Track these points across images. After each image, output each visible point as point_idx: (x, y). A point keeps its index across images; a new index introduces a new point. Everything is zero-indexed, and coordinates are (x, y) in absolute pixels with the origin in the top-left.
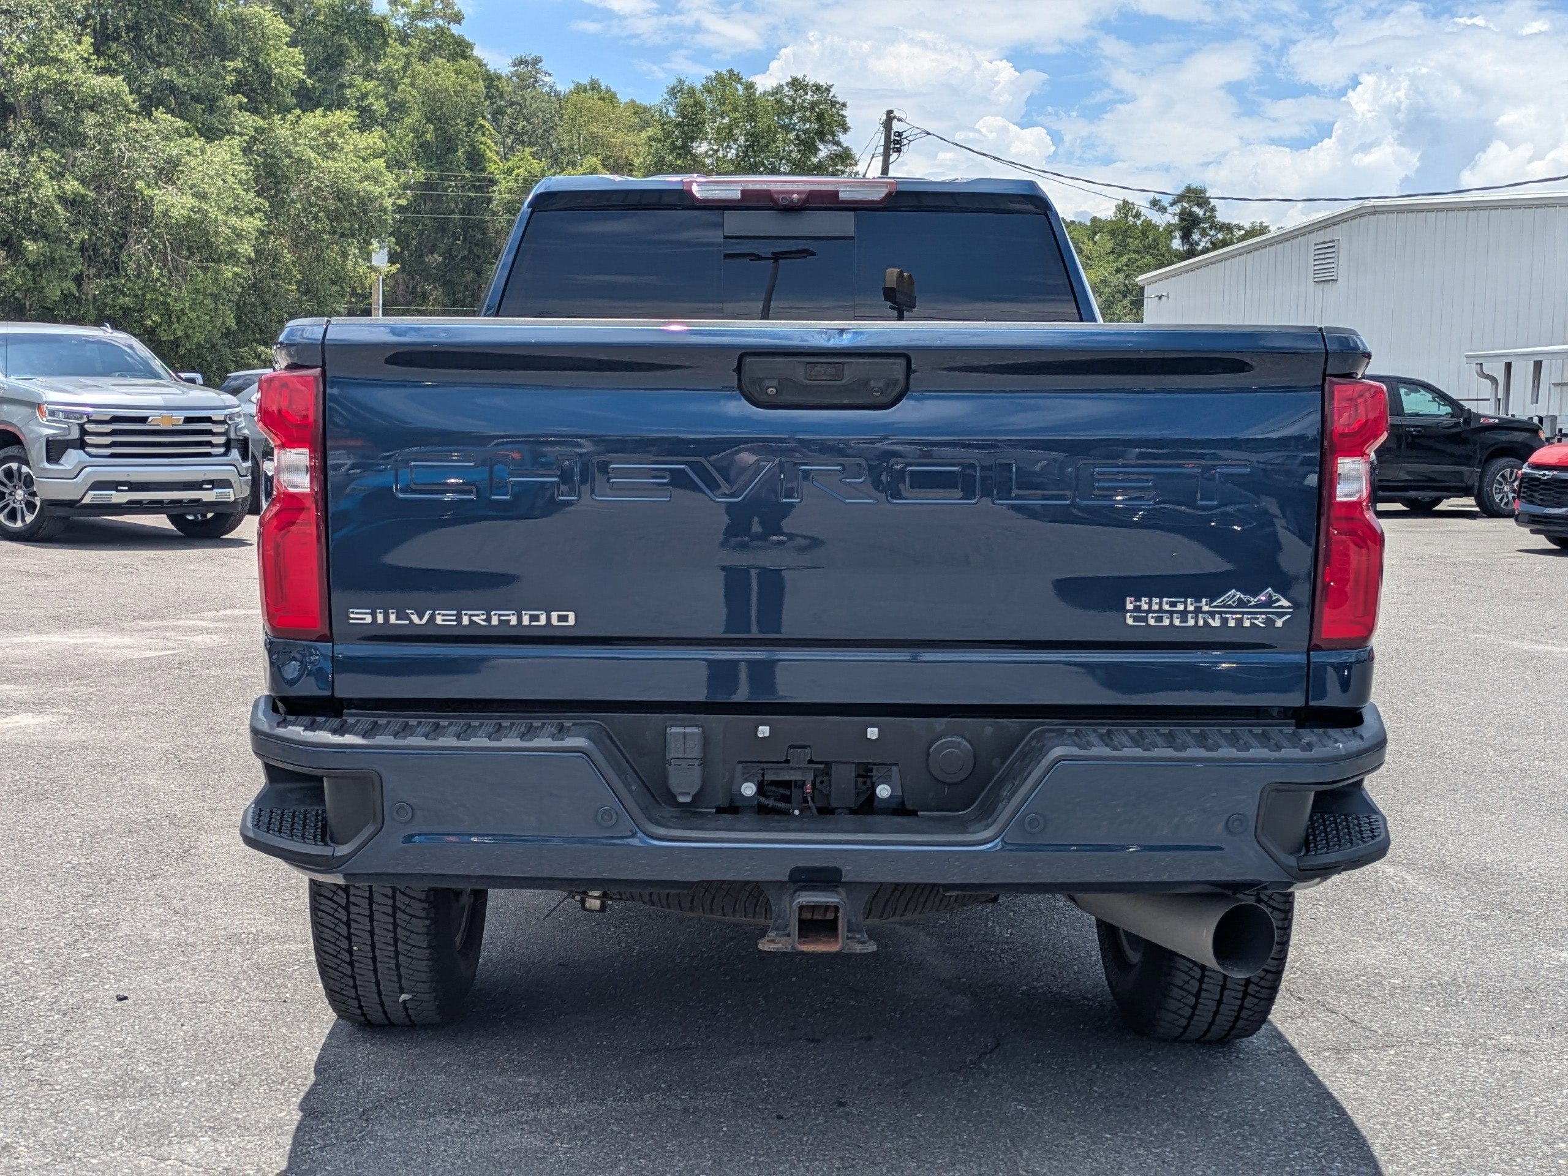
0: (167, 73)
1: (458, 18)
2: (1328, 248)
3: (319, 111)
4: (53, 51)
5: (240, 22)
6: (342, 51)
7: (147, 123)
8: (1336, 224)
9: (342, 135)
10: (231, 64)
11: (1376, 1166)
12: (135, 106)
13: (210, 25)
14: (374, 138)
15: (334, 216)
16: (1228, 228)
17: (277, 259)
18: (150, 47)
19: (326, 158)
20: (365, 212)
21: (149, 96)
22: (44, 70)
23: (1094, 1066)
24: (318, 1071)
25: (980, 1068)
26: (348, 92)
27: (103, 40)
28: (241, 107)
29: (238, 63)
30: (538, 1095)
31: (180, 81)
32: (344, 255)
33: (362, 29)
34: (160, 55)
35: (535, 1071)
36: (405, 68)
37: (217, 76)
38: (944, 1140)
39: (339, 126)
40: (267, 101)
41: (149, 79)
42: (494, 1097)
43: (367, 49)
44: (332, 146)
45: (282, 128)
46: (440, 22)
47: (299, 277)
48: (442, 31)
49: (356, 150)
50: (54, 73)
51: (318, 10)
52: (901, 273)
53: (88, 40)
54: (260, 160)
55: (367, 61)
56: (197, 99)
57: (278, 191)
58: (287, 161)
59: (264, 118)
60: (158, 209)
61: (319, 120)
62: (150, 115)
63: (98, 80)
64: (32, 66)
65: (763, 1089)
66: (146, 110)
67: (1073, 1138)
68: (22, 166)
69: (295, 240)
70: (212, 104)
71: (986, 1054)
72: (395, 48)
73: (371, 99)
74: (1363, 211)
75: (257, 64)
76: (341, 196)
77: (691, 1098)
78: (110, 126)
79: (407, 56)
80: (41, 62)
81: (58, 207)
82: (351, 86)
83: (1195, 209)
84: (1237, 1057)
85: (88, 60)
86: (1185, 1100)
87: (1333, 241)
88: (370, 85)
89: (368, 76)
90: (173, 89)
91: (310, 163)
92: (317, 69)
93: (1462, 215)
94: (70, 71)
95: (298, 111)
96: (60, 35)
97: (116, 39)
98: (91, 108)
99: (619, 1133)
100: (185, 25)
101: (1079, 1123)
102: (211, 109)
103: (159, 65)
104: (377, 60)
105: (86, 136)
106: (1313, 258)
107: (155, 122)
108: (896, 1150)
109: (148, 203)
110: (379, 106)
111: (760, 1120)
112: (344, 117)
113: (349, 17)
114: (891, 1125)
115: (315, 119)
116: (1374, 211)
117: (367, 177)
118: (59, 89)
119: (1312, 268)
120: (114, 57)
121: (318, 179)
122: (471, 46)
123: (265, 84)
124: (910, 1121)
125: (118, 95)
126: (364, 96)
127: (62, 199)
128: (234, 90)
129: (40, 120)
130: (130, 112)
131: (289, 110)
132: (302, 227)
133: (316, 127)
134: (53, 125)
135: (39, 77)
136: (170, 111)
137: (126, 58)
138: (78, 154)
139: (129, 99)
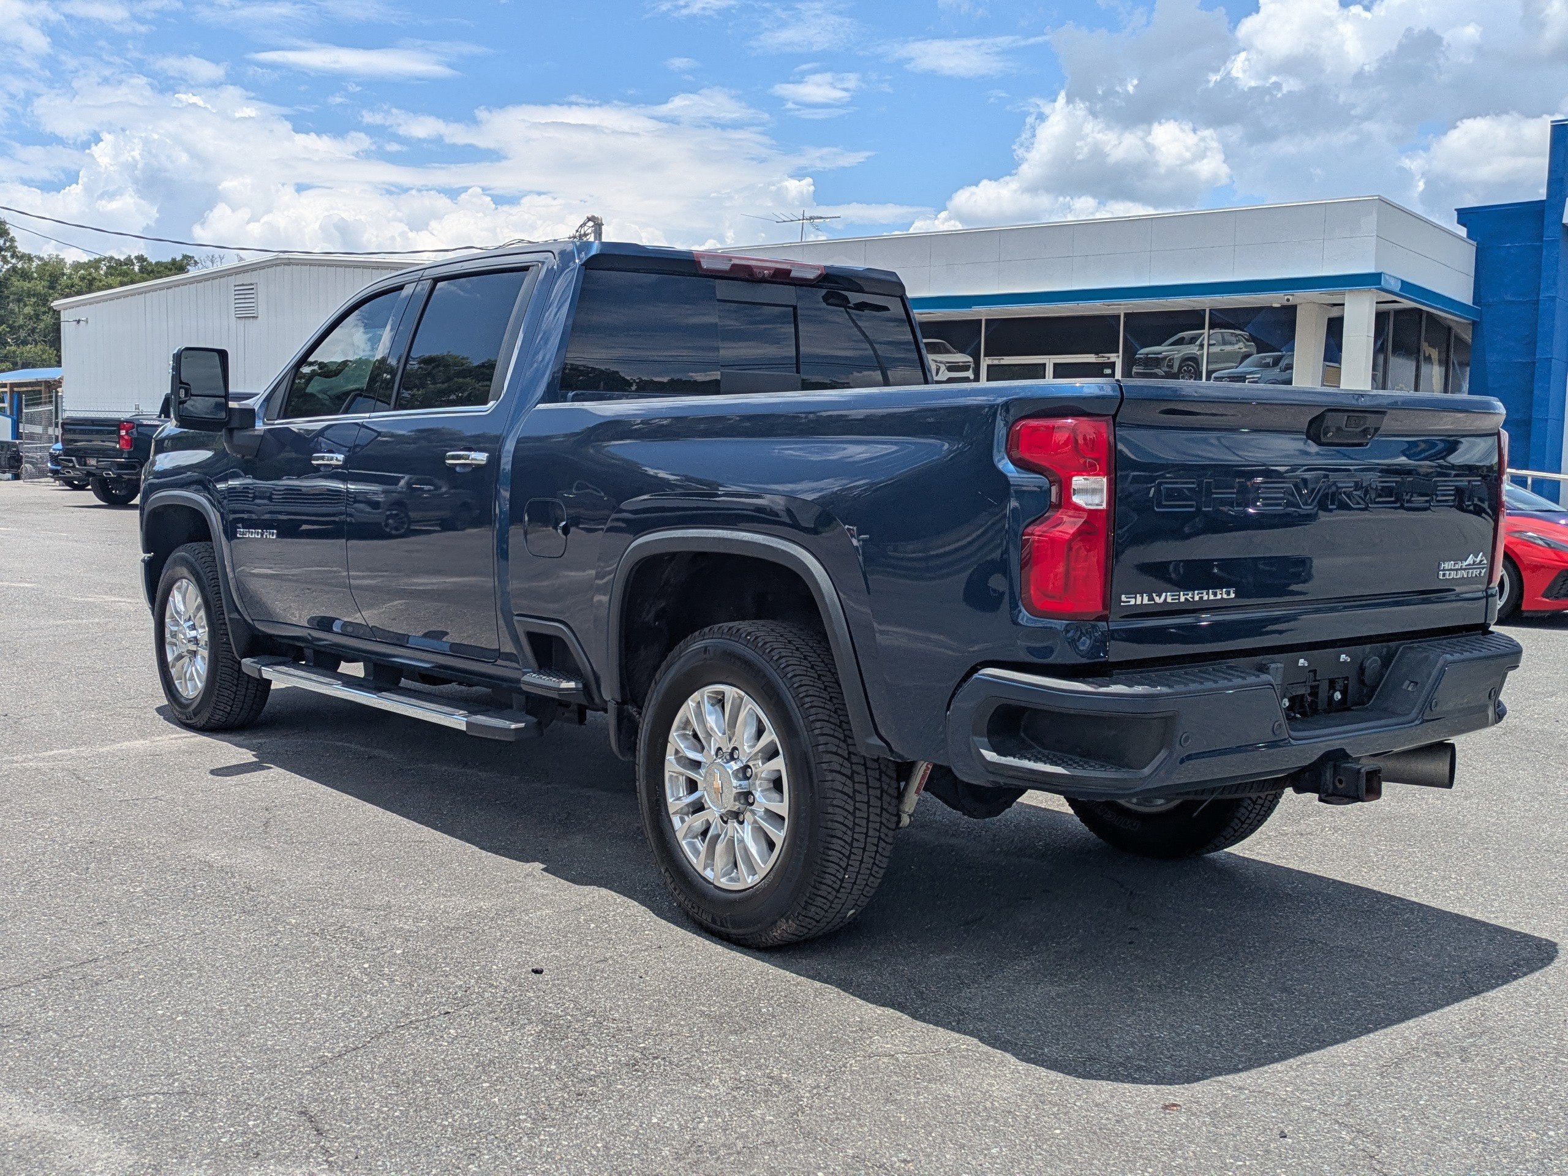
2: (246, 291)
8: (253, 270)
74: (279, 262)
87: (252, 284)
106: (233, 297)
116: (289, 263)
119: (233, 306)
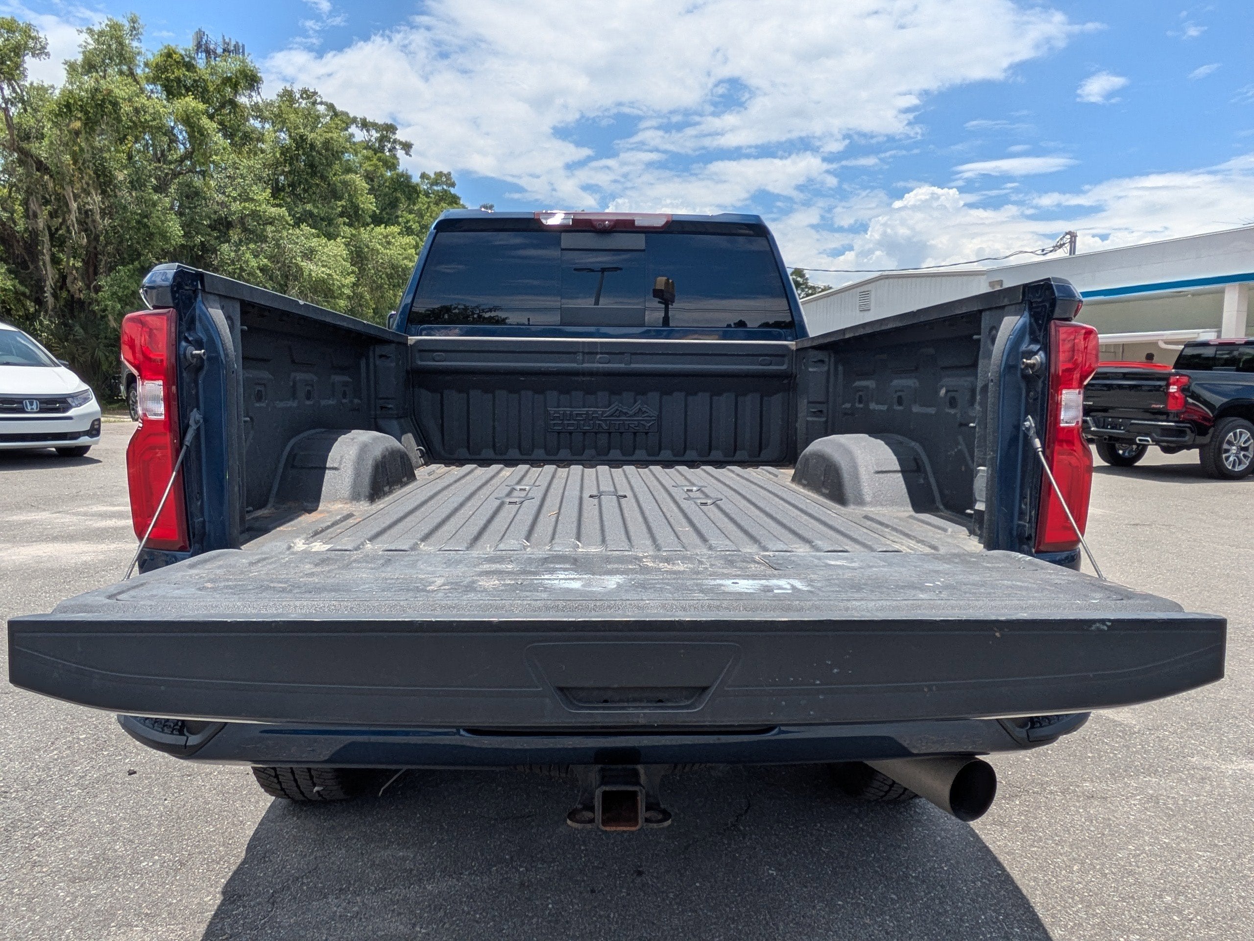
0: (309, 207)
1: (453, 185)
2: (866, 295)
3: (383, 226)
4: (251, 195)
5: (345, 183)
6: (397, 200)
7: (298, 231)
8: (869, 283)
9: (394, 238)
10: (339, 203)
11: (1045, 932)
12: (292, 222)
13: (329, 184)
14: (410, 240)
15: (390, 277)
16: (813, 288)
17: (362, 297)
18: (300, 194)
19: (386, 248)
20: (405, 275)
21: (299, 218)
22: (247, 205)
23: (819, 825)
24: (249, 849)
25: (739, 830)
26: (400, 219)
27: (277, 191)
28: (344, 224)
29: (343, 203)
30: (411, 870)
31: (315, 211)
32: (395, 295)
33: (407, 190)
34: (305, 198)
35: (414, 844)
36: (427, 209)
37: (333, 208)
38: (718, 913)
39: (393, 234)
40: (358, 220)
41: (299, 209)
42: (378, 874)
43: (409, 199)
44: (389, 243)
45: (364, 234)
46: (445, 187)
47: (374, 306)
48: (446, 191)
49: (401, 246)
50: (252, 206)
51: (386, 181)
52: (668, 280)
53: (269, 191)
54: (353, 249)
55: (409, 205)
56: (322, 219)
57: (362, 265)
58: (366, 250)
59: (355, 229)
60: (306, 273)
61: (383, 230)
62: (299, 227)
63: (273, 209)
64: (241, 203)
65: (581, 858)
66: (297, 224)
67: (814, 907)
68: (235, 251)
69: (372, 289)
70: (330, 221)
71: (741, 815)
72: (423, 198)
73: (411, 223)
74: (882, 277)
75: (352, 202)
76: (394, 267)
77: (527, 870)
78: (280, 232)
79: (429, 203)
80: (245, 201)
81: (258, 272)
82: (402, 217)
83: (799, 279)
84: (915, 812)
85: (268, 200)
86: (888, 859)
87: (868, 291)
88: (411, 216)
89: (410, 213)
90: (311, 214)
91: (378, 251)
92: (385, 208)
93: (929, 279)
94: (260, 205)
95: (372, 226)
96: (254, 188)
97: (283, 191)
98: (271, 223)
99: (468, 913)
100: (317, 184)
101: (817, 888)
102: (330, 224)
103: (304, 203)
104: (414, 204)
105: (267, 237)
106: (859, 299)
107: (302, 230)
108: (683, 928)
109: (300, 269)
110: (415, 226)
111: (577, 895)
112: (396, 229)
113: (401, 184)
114: (678, 896)
115: (381, 229)
116: (888, 277)
117: (406, 258)
118: (254, 214)
119: (858, 304)
120: (282, 199)
121: (382, 259)
122: (459, 198)
123: (356, 212)
124: (691, 892)
125: (283, 217)
126: (408, 221)
127: (259, 268)
128: (342, 215)
129: (245, 230)
130: (289, 225)
131: (368, 225)
132: (374, 282)
133: (382, 234)
134: (252, 232)
135: (244, 208)
136: (309, 225)
137: (289, 200)
138: (264, 245)
139: (289, 219)
